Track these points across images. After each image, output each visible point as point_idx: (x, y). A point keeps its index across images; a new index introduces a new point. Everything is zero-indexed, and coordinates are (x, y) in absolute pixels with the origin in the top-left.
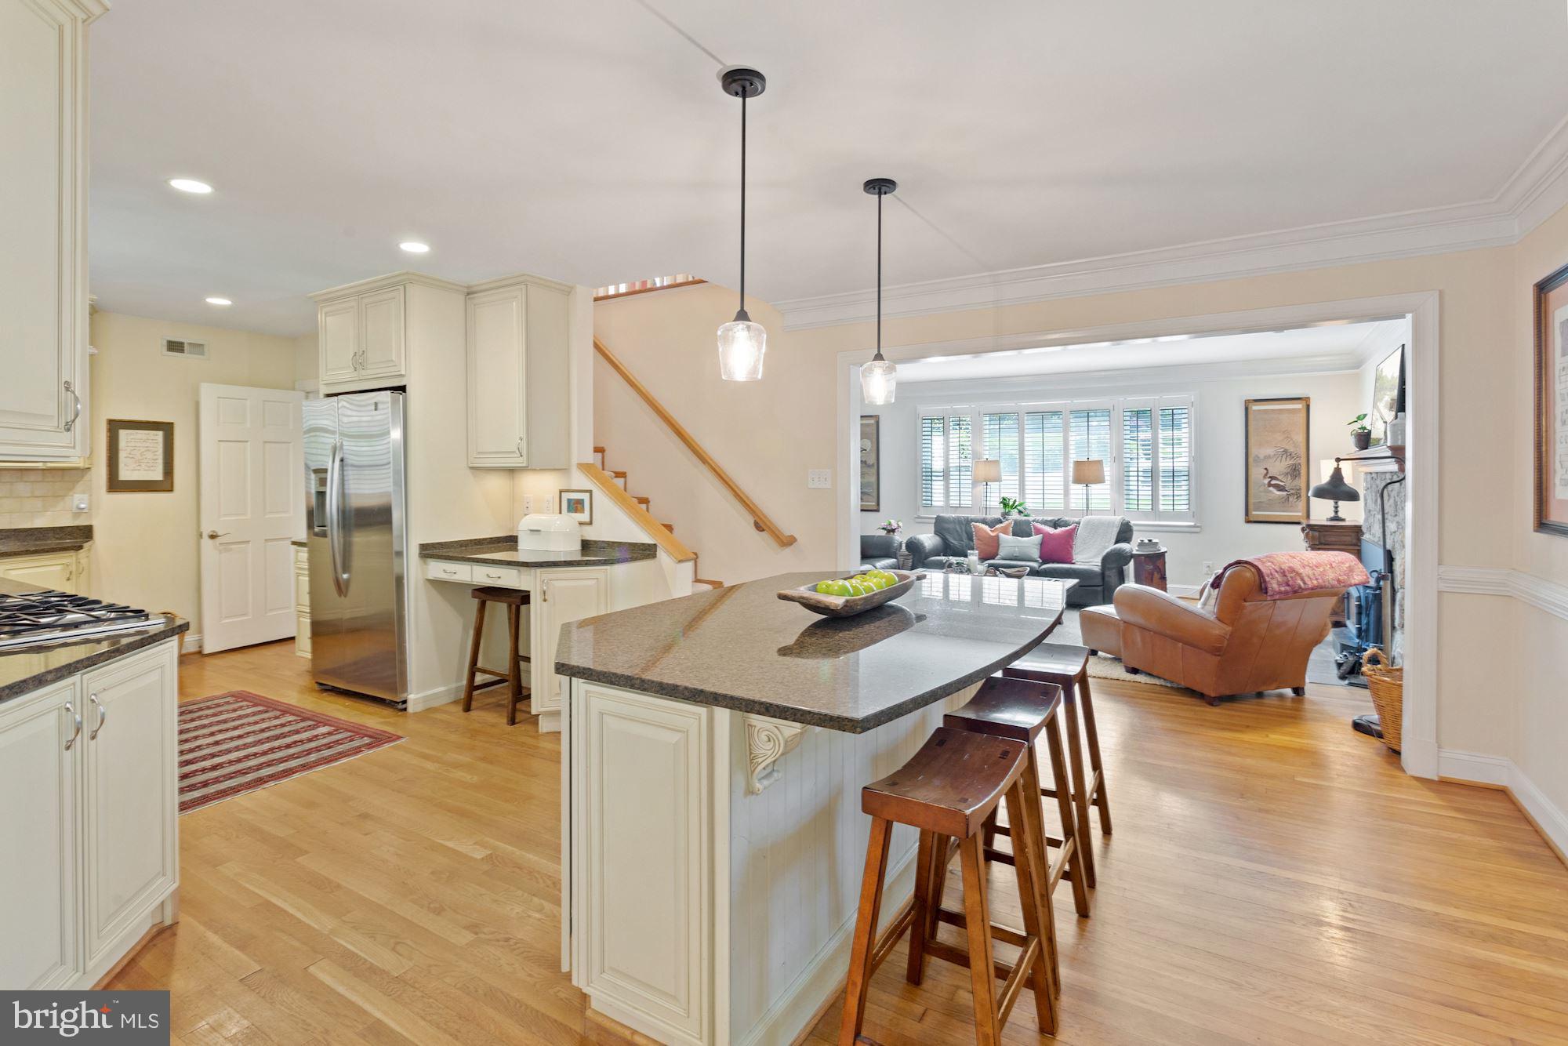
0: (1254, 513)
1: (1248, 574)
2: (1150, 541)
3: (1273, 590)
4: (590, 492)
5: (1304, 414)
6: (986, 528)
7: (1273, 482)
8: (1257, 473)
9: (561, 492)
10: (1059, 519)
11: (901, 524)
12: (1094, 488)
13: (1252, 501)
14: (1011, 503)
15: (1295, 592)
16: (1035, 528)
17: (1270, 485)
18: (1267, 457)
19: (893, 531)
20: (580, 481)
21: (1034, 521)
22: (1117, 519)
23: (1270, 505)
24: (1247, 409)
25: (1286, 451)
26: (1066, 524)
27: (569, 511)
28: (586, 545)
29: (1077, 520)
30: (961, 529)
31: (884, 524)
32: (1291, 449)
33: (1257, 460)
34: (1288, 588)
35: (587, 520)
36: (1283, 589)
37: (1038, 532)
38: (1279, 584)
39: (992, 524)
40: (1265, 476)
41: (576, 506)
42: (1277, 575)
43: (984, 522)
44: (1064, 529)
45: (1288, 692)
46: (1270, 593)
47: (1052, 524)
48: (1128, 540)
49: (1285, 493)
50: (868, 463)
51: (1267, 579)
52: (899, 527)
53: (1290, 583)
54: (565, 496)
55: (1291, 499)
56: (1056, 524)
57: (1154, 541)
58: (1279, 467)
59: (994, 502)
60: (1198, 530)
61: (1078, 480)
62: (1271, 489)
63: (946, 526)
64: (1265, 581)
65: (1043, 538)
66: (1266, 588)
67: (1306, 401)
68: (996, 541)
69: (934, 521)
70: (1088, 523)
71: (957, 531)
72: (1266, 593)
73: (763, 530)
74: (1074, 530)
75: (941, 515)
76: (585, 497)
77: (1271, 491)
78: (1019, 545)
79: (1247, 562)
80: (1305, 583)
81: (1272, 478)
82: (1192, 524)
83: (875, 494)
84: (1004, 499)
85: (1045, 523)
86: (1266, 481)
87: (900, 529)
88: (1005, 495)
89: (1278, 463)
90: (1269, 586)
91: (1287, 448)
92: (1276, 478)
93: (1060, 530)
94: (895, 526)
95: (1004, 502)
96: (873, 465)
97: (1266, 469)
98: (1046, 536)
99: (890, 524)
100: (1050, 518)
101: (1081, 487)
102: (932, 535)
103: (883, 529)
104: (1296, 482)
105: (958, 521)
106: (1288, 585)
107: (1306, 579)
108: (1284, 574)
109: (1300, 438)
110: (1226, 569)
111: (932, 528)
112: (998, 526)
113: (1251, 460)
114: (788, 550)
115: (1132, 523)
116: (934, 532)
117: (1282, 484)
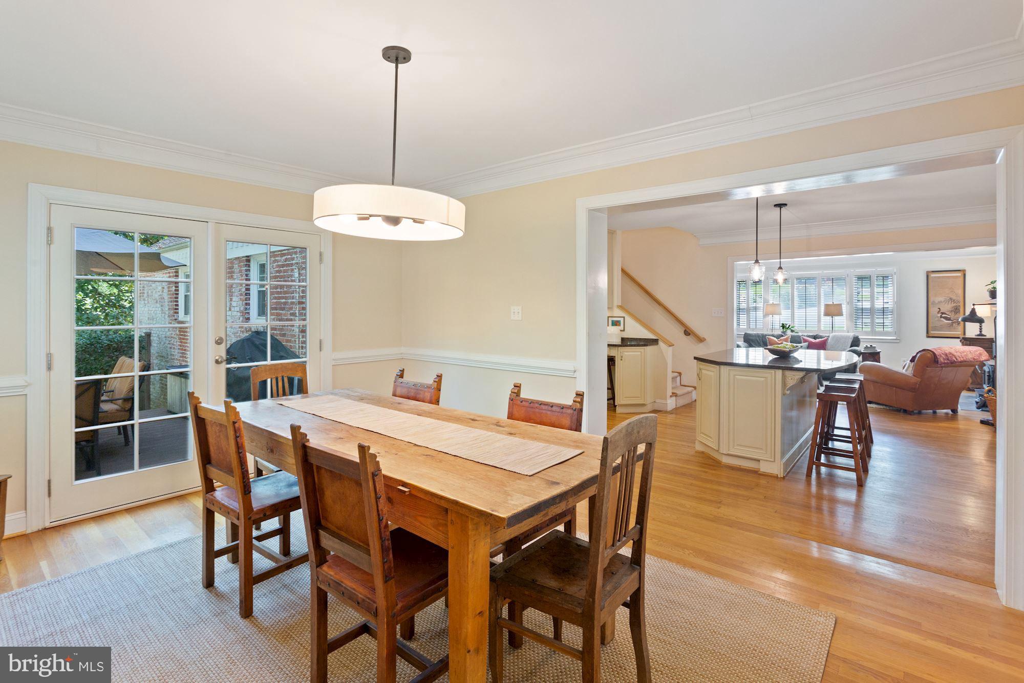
0: (932, 332)
1: (929, 355)
2: (871, 346)
3: (941, 362)
4: (624, 317)
5: (962, 279)
6: (775, 339)
7: (943, 316)
8: (934, 310)
9: (608, 317)
10: (817, 335)
12: (837, 319)
13: (930, 326)
14: (787, 327)
15: (952, 363)
16: (803, 339)
17: (941, 317)
18: (940, 302)
20: (618, 313)
21: (802, 335)
22: (851, 335)
23: (941, 328)
24: (927, 276)
25: (951, 299)
26: (821, 337)
27: (612, 325)
28: (623, 339)
29: (827, 335)
30: (760, 339)
32: (954, 298)
33: (934, 303)
34: (948, 361)
35: (623, 329)
36: (946, 361)
37: (805, 341)
38: (944, 359)
39: (778, 337)
40: (938, 313)
41: (616, 323)
42: (943, 355)
43: (773, 336)
44: (820, 339)
45: (949, 411)
46: (939, 363)
47: (813, 337)
48: (858, 346)
49: (951, 322)
51: (938, 357)
53: (950, 359)
54: (610, 319)
55: (954, 325)
56: (815, 337)
57: (873, 346)
58: (946, 308)
59: (777, 326)
60: (898, 341)
61: (826, 314)
62: (942, 319)
63: (751, 338)
64: (937, 358)
65: (809, 344)
66: (938, 361)
67: (963, 272)
69: (743, 336)
70: (834, 337)
71: (758, 341)
72: (938, 363)
73: (689, 334)
74: (826, 340)
75: (748, 332)
76: (622, 320)
77: (942, 321)
79: (928, 350)
80: (957, 359)
81: (942, 313)
82: (895, 338)
84: (783, 324)
86: (939, 315)
88: (784, 323)
89: (946, 305)
90: (939, 360)
91: (952, 297)
92: (945, 314)
93: (818, 340)
95: (783, 326)
97: (939, 308)
98: (811, 343)
100: (811, 334)
101: (829, 318)
104: (957, 316)
105: (758, 336)
106: (948, 359)
107: (957, 357)
108: (946, 355)
109: (960, 292)
110: (917, 353)
111: (743, 339)
112: (782, 338)
113: (930, 303)
114: (701, 345)
115: (860, 337)
116: (744, 342)
117: (949, 316)
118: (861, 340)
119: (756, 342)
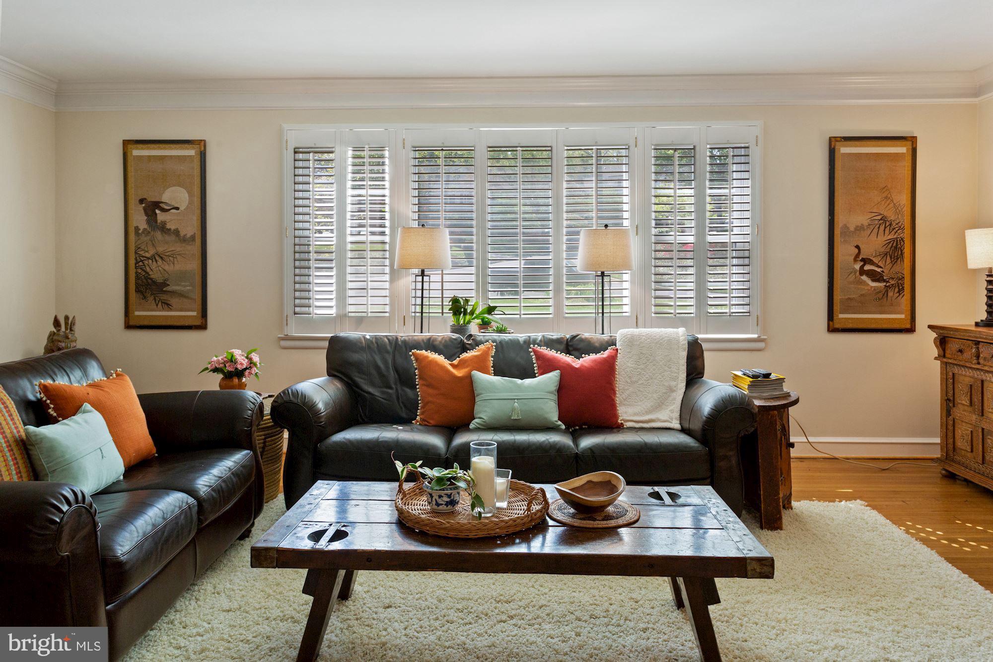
0: (841, 316)
5: (908, 163)
6: (440, 359)
7: (867, 267)
8: (845, 252)
10: (574, 337)
11: (256, 358)
13: (837, 297)
16: (539, 356)
17: (862, 272)
18: (859, 229)
19: (240, 374)
21: (528, 342)
23: (859, 305)
24: (832, 153)
25: (884, 219)
26: (591, 346)
29: (607, 338)
30: (385, 362)
31: (217, 359)
32: (891, 216)
33: (846, 231)
37: (547, 366)
39: (449, 351)
40: (855, 260)
43: (430, 345)
44: (593, 356)
47: (562, 347)
49: (882, 285)
50: (182, 234)
52: (252, 363)
55: (890, 294)
58: (873, 245)
59: (436, 307)
60: (761, 345)
62: (864, 278)
63: (355, 357)
65: (558, 377)
67: (911, 141)
68: (468, 387)
69: (325, 348)
70: (629, 346)
71: (377, 368)
74: (612, 359)
75: (342, 334)
77: (865, 282)
78: (521, 395)
81: (865, 261)
82: (755, 336)
83: (198, 296)
84: (455, 301)
85: (550, 343)
86: (857, 266)
87: (254, 370)
88: (460, 294)
89: (873, 236)
91: (885, 214)
92: (870, 262)
93: (587, 360)
94: (243, 362)
95: (458, 307)
96: (193, 238)
97: (857, 247)
98: (567, 372)
99: (232, 360)
100: (555, 336)
102: (323, 379)
103: (216, 370)
104: (897, 268)
105: (377, 346)
109: (904, 199)
111: (322, 364)
112: (464, 355)
113: (837, 232)
115: (701, 338)
116: (329, 374)
117: (879, 270)
118: (705, 346)
119: (374, 372)
